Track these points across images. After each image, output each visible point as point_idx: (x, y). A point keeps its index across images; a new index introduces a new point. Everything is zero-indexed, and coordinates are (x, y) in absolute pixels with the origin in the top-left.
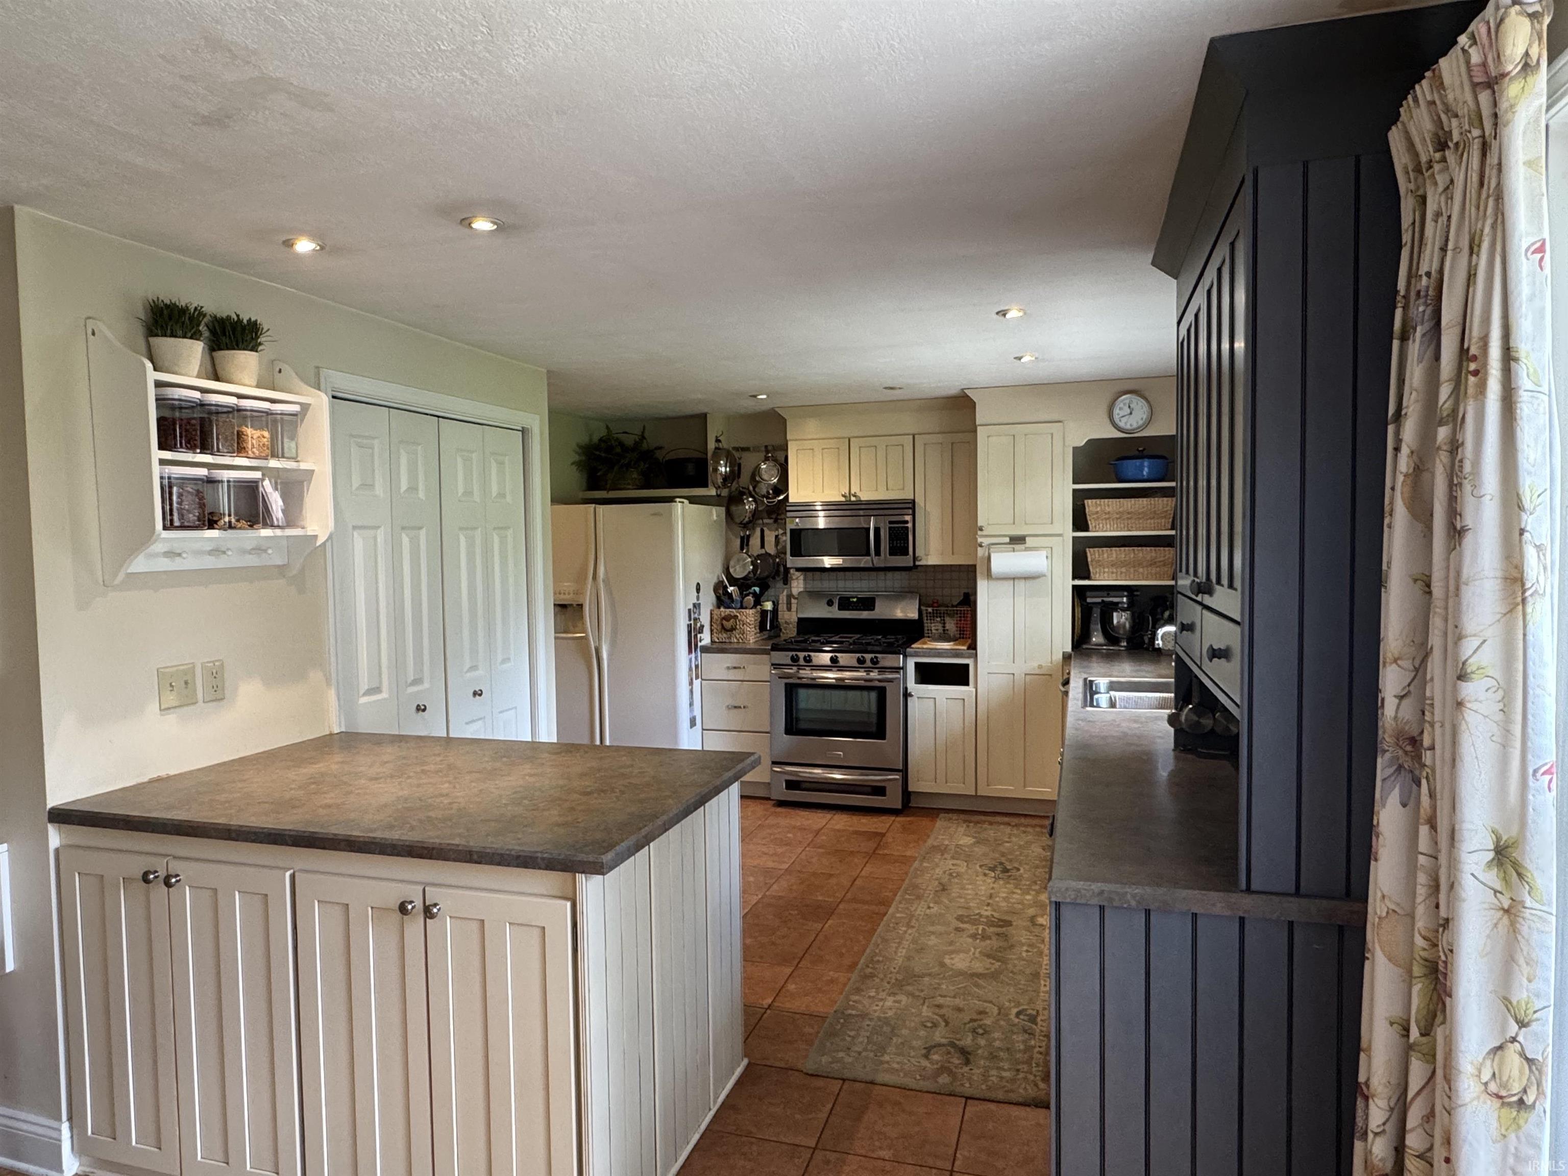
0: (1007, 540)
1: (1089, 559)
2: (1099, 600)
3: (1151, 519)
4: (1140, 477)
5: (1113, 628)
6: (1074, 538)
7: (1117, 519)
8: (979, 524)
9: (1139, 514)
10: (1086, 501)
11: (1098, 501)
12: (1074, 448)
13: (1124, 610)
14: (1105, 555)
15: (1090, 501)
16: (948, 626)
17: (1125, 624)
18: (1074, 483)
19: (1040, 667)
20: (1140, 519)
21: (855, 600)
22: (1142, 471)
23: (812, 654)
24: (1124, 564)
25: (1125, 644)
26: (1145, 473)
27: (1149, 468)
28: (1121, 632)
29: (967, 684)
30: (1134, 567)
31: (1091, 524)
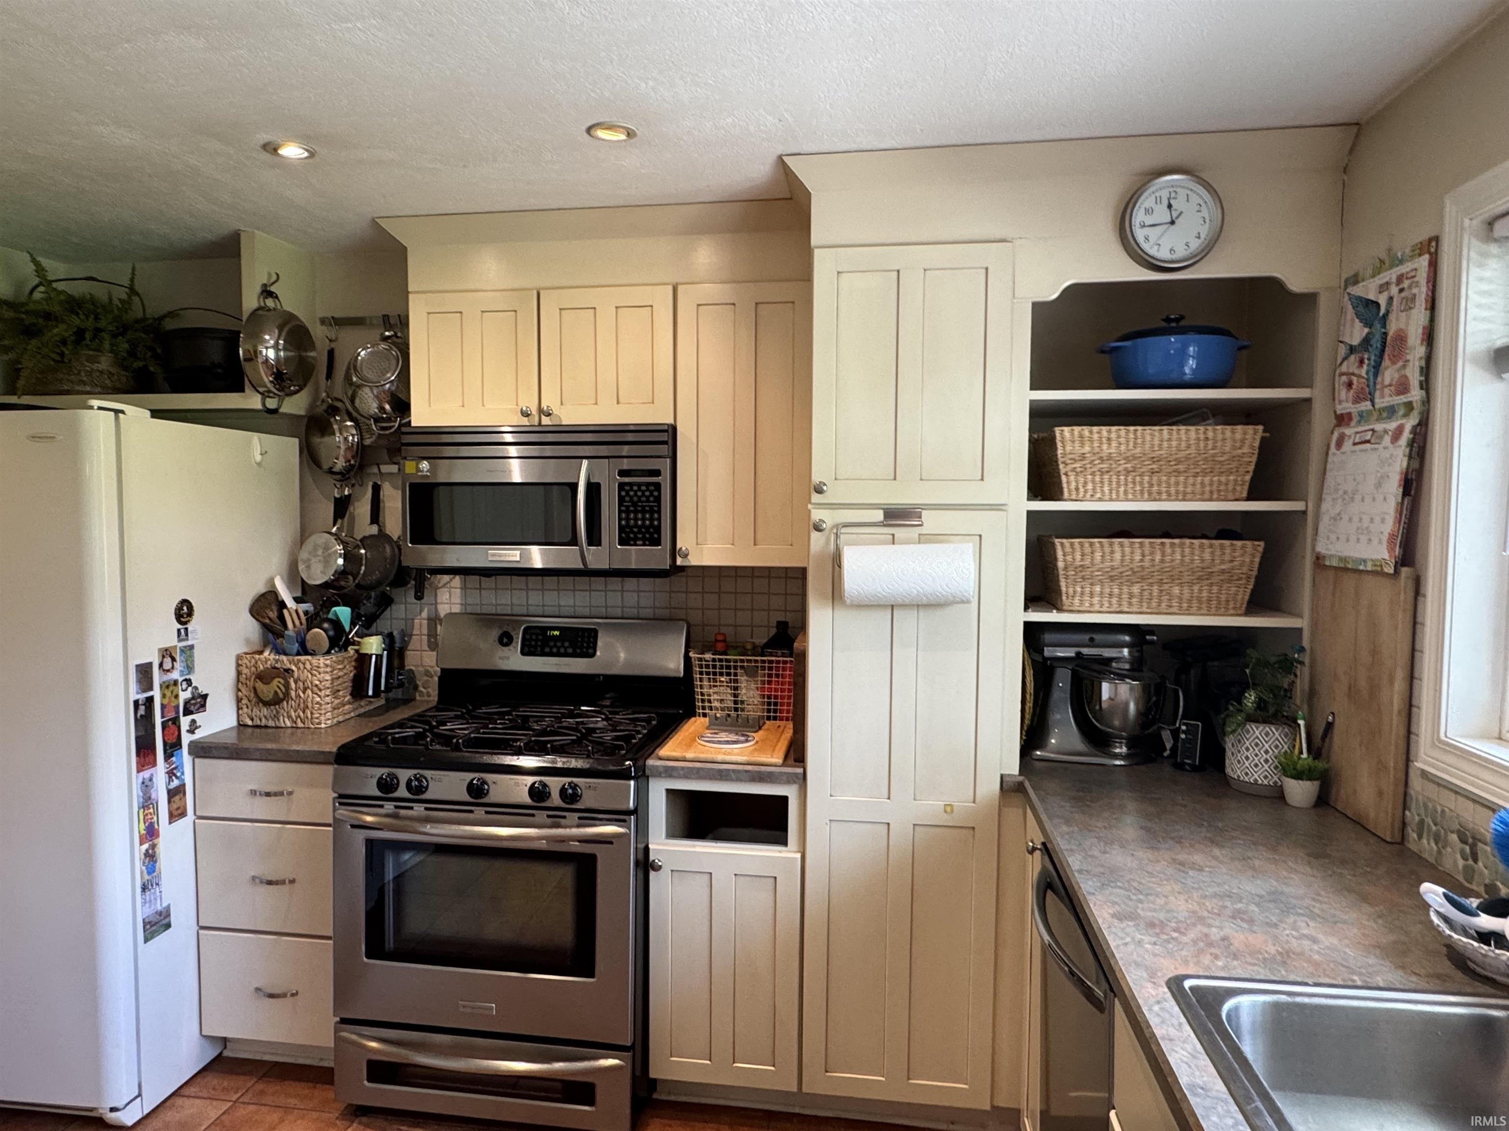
0: (879, 516)
1: (1061, 564)
2: (1070, 653)
3: (1205, 473)
4: (1174, 377)
5: (1099, 714)
6: (1029, 513)
7: (1128, 472)
8: (816, 478)
9: (1179, 461)
10: (1057, 430)
11: (1086, 430)
12: (1035, 305)
13: (1122, 677)
14: (1098, 555)
15: (1066, 429)
16: (743, 694)
17: (1127, 705)
18: (1033, 387)
19: (949, 809)
20: (1178, 472)
21: (557, 633)
22: (1182, 365)
23: (428, 773)
24: (1139, 576)
25: (1124, 750)
26: (1187, 370)
27: (1198, 357)
28: (1116, 723)
29: (784, 842)
30: (1161, 582)
31: (1069, 482)
